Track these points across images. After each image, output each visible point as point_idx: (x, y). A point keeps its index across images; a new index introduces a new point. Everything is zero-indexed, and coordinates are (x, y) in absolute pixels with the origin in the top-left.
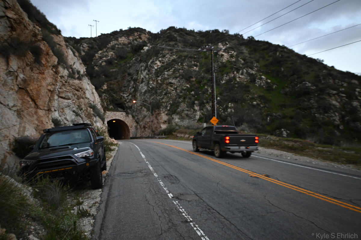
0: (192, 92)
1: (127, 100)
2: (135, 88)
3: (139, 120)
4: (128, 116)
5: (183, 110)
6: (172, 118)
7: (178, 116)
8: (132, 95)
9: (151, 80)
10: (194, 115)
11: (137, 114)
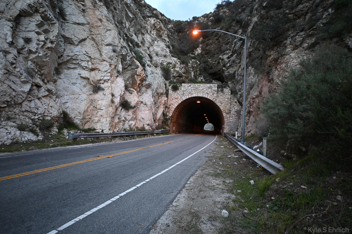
3: (243, 97)
4: (222, 91)
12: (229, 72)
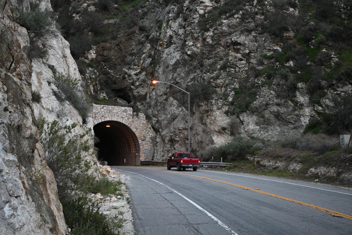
0: (287, 61)
1: (136, 81)
2: (154, 56)
3: (161, 124)
4: (137, 115)
5: (267, 105)
6: (239, 121)
7: (255, 118)
8: (146, 72)
9: (189, 38)
10: (297, 115)
11: (156, 113)
12: (139, 92)
